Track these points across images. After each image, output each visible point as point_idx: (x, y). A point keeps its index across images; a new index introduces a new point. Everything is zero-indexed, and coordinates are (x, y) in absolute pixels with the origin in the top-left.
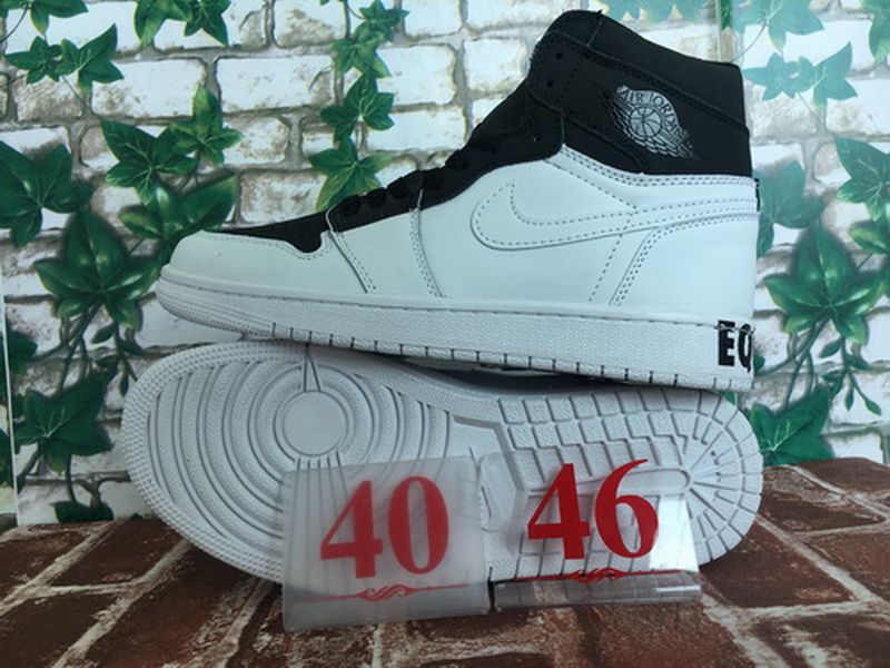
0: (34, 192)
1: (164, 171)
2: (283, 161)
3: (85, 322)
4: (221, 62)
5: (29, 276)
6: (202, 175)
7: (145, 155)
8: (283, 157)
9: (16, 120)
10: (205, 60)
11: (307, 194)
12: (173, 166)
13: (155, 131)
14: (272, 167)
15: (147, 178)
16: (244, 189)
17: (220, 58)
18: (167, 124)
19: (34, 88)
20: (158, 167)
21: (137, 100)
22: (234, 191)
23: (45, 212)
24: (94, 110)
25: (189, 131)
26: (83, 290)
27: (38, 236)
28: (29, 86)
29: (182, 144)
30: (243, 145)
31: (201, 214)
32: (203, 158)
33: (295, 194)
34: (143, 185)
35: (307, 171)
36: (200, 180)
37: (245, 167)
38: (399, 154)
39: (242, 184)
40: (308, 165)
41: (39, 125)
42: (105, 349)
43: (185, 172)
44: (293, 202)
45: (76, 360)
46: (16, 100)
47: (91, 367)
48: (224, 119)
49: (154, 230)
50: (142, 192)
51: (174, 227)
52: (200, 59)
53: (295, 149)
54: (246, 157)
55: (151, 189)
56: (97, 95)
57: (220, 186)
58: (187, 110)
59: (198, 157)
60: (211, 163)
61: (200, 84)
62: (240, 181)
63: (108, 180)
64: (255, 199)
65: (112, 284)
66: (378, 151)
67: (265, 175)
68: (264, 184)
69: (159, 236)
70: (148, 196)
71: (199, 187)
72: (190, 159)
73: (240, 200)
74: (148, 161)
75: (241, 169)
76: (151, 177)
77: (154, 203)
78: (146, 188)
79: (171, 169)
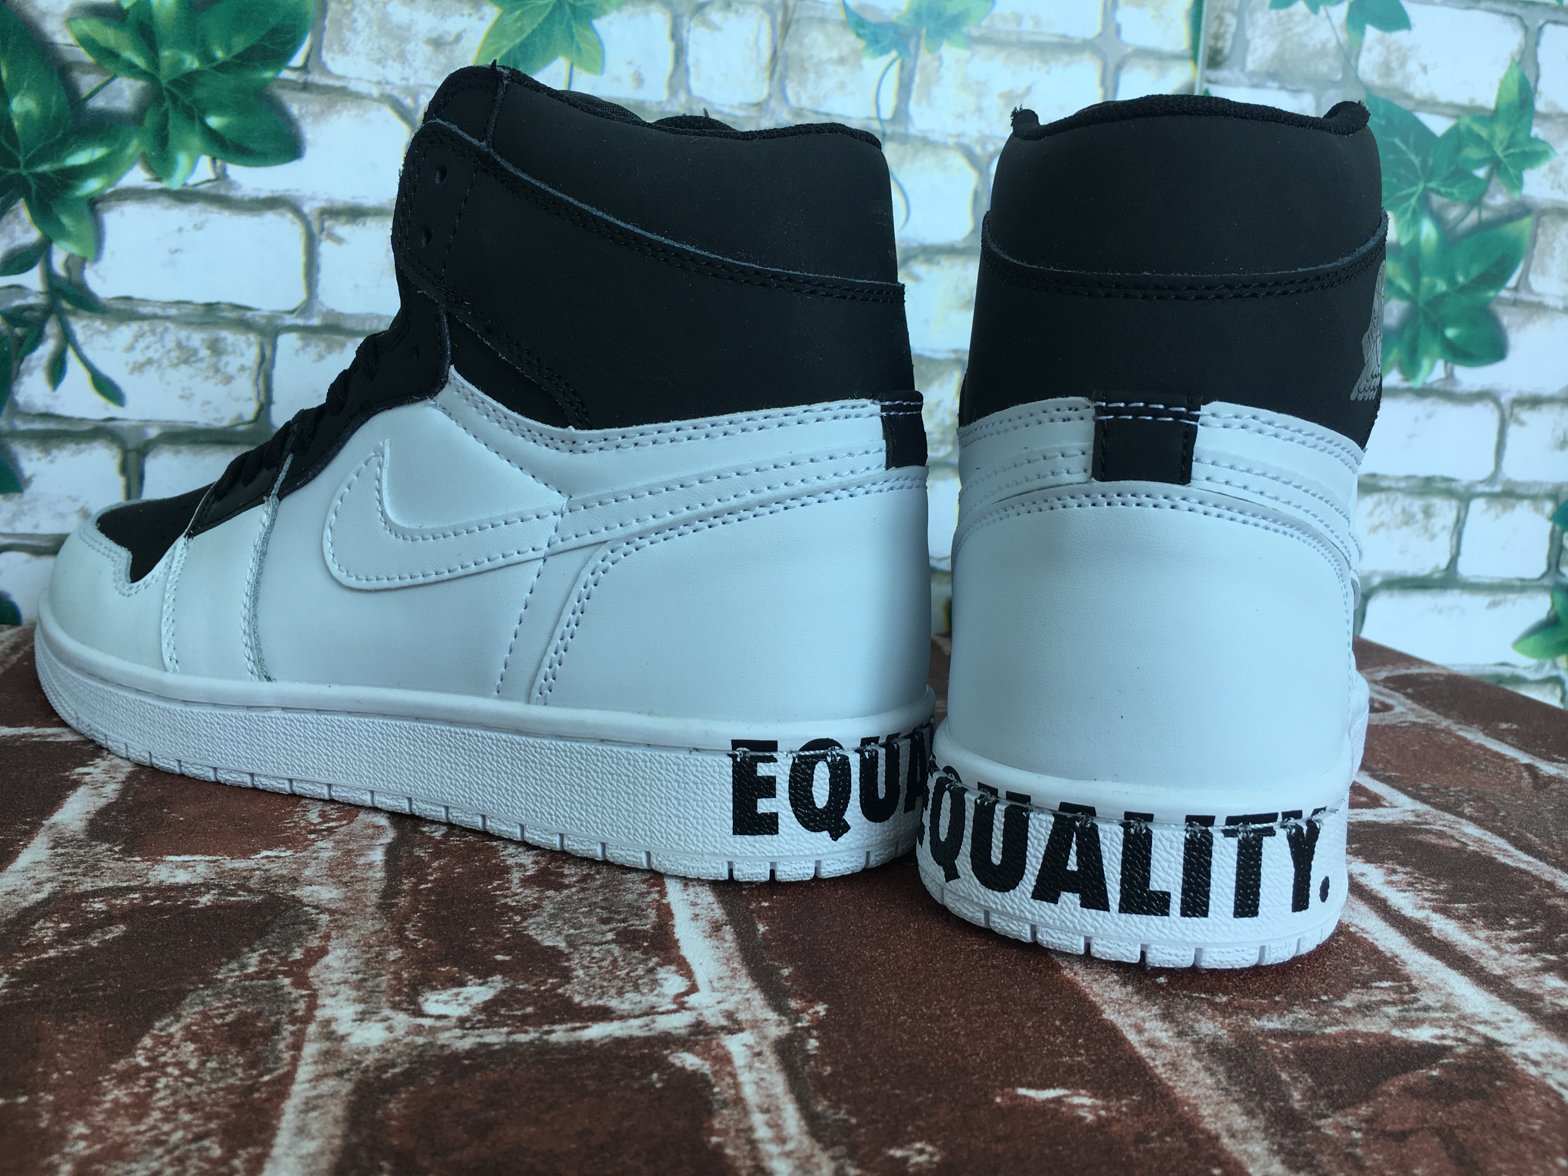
1: (1438, 193)
4: (1550, 29)
6: (1487, 207)
7: (1416, 160)
9: (1243, 68)
10: (1527, 22)
12: (1451, 186)
13: (1438, 125)
15: (1413, 201)
16: (1541, 239)
17: (1547, 22)
18: (1457, 117)
19: (1279, 19)
20: (1432, 185)
21: (1424, 69)
22: (1526, 240)
24: (1360, 75)
25: (1484, 133)
28: (1273, 12)
29: (1472, 152)
30: (1552, 169)
31: (1476, 270)
32: (1496, 180)
34: (1404, 212)
36: (1485, 215)
37: (1548, 205)
39: (1540, 231)
41: (1276, 85)
43: (1467, 198)
46: (1249, 34)
48: (1535, 121)
49: (1406, 287)
51: (1434, 286)
52: (1520, 18)
54: (1552, 188)
56: (1370, 50)
57: (1510, 229)
58: (1488, 98)
59: (1489, 178)
60: (1505, 190)
61: (1513, 59)
62: (1537, 224)
64: (1552, 257)
69: (1412, 298)
71: (1482, 226)
72: (1477, 179)
73: (1532, 256)
74: (1420, 173)
75: (1542, 207)
76: (1419, 199)
77: (1415, 243)
78: (1409, 215)
79: (1449, 190)
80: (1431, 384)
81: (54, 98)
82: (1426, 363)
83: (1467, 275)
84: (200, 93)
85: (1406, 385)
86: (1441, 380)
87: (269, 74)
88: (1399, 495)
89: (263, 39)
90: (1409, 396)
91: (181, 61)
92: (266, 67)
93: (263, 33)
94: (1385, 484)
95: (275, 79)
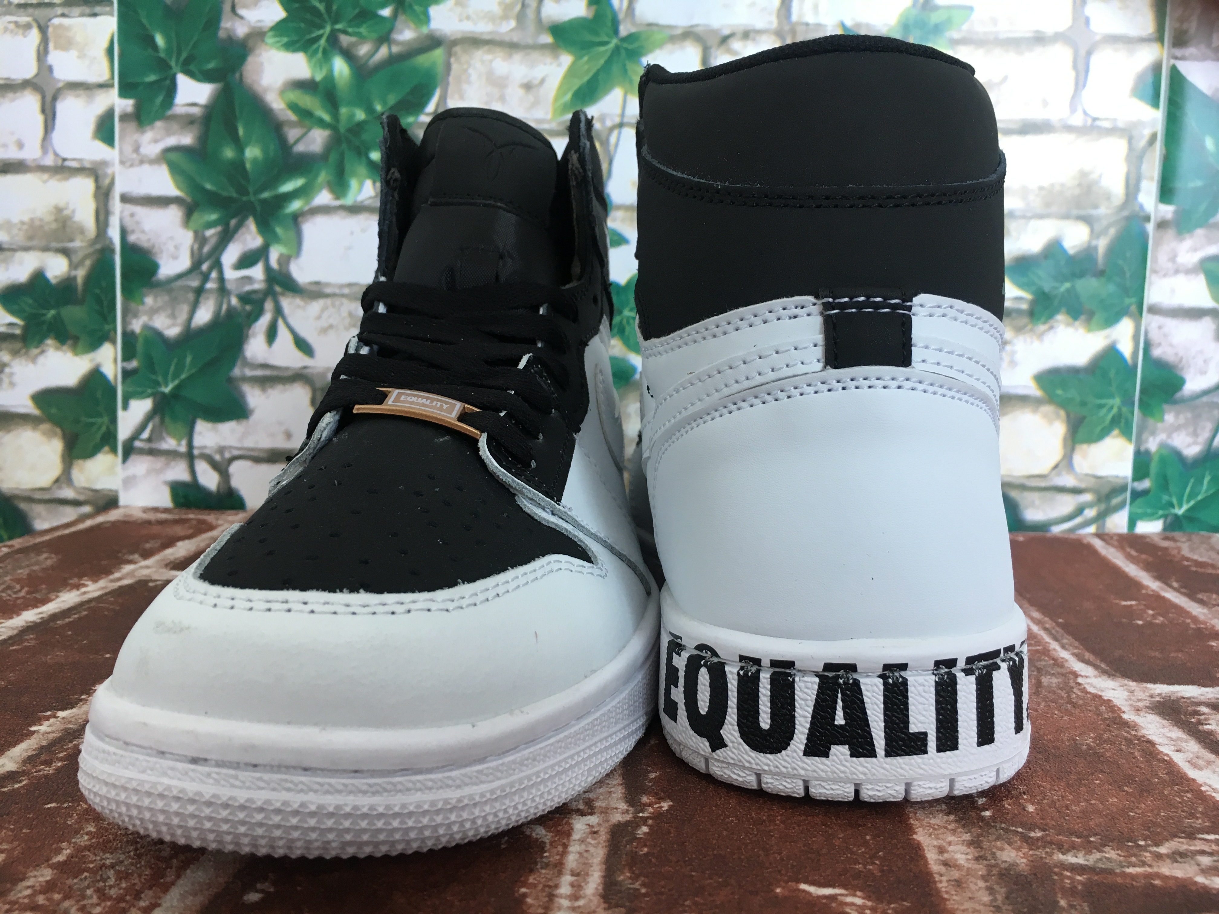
0: (169, 50)
1: (346, 33)
2: (512, 30)
3: (226, 238)
5: (156, 167)
6: (398, 43)
7: (321, 7)
8: (513, 24)
11: (543, 81)
12: (359, 26)
14: (497, 38)
15: (323, 42)
16: (455, 67)
20: (339, 26)
22: (440, 70)
23: (182, 80)
26: (225, 194)
27: (170, 113)
30: (457, 4)
31: (392, 99)
32: (401, 18)
33: (525, 81)
34: (316, 52)
35: (544, 47)
36: (395, 49)
37: (459, 36)
38: (679, 32)
39: (452, 60)
40: (547, 39)
42: (248, 279)
43: (375, 35)
44: (521, 92)
45: (211, 291)
47: (229, 302)
49: (327, 117)
50: (314, 60)
51: (352, 116)
53: (531, 13)
54: (461, 20)
55: (327, 56)
57: (422, 60)
59: (395, 15)
60: (412, 25)
62: (449, 54)
63: (269, 40)
64: (469, 82)
65: (263, 189)
66: (650, 25)
67: (486, 48)
68: (483, 62)
69: (333, 127)
70: (321, 69)
71: (392, 60)
72: (383, 18)
73: (448, 84)
74: (326, 16)
75: (453, 38)
76: (328, 40)
77: (330, 78)
78: (320, 55)
79: (356, 30)
80: (362, 202)
82: (354, 183)
83: (384, 103)
85: (338, 203)
86: (371, 198)
88: (345, 301)
90: (343, 213)
94: (328, 290)
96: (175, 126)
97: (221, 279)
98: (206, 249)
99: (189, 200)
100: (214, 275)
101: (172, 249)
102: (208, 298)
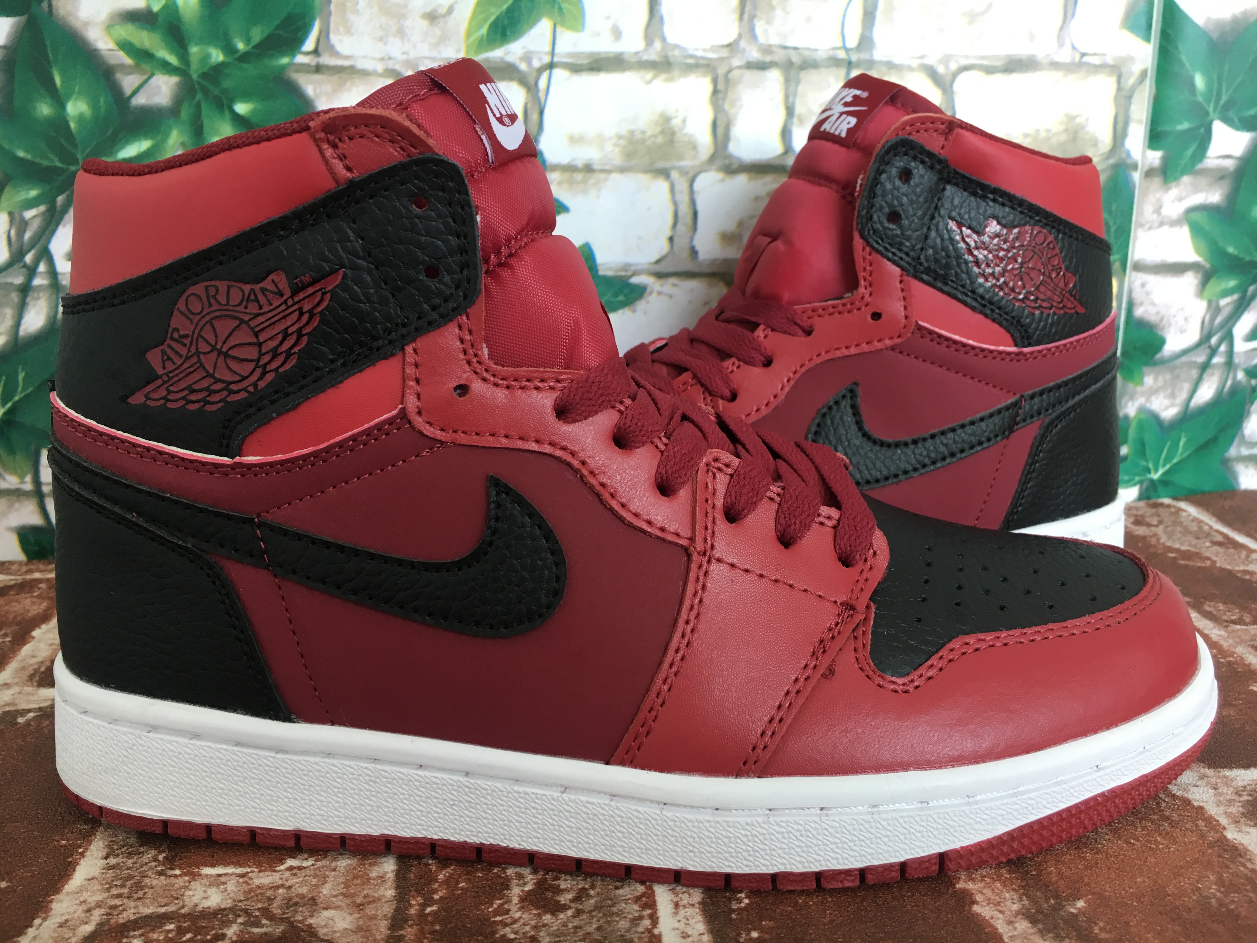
81: (102, 99)
84: (227, 83)
87: (285, 60)
89: (278, 27)
91: (208, 56)
92: (283, 54)
93: (277, 22)
95: (290, 64)
96: (1203, 181)
97: (1230, 353)
98: (1219, 320)
99: (1208, 266)
100: (1223, 348)
101: (1181, 322)
102: (1213, 374)
